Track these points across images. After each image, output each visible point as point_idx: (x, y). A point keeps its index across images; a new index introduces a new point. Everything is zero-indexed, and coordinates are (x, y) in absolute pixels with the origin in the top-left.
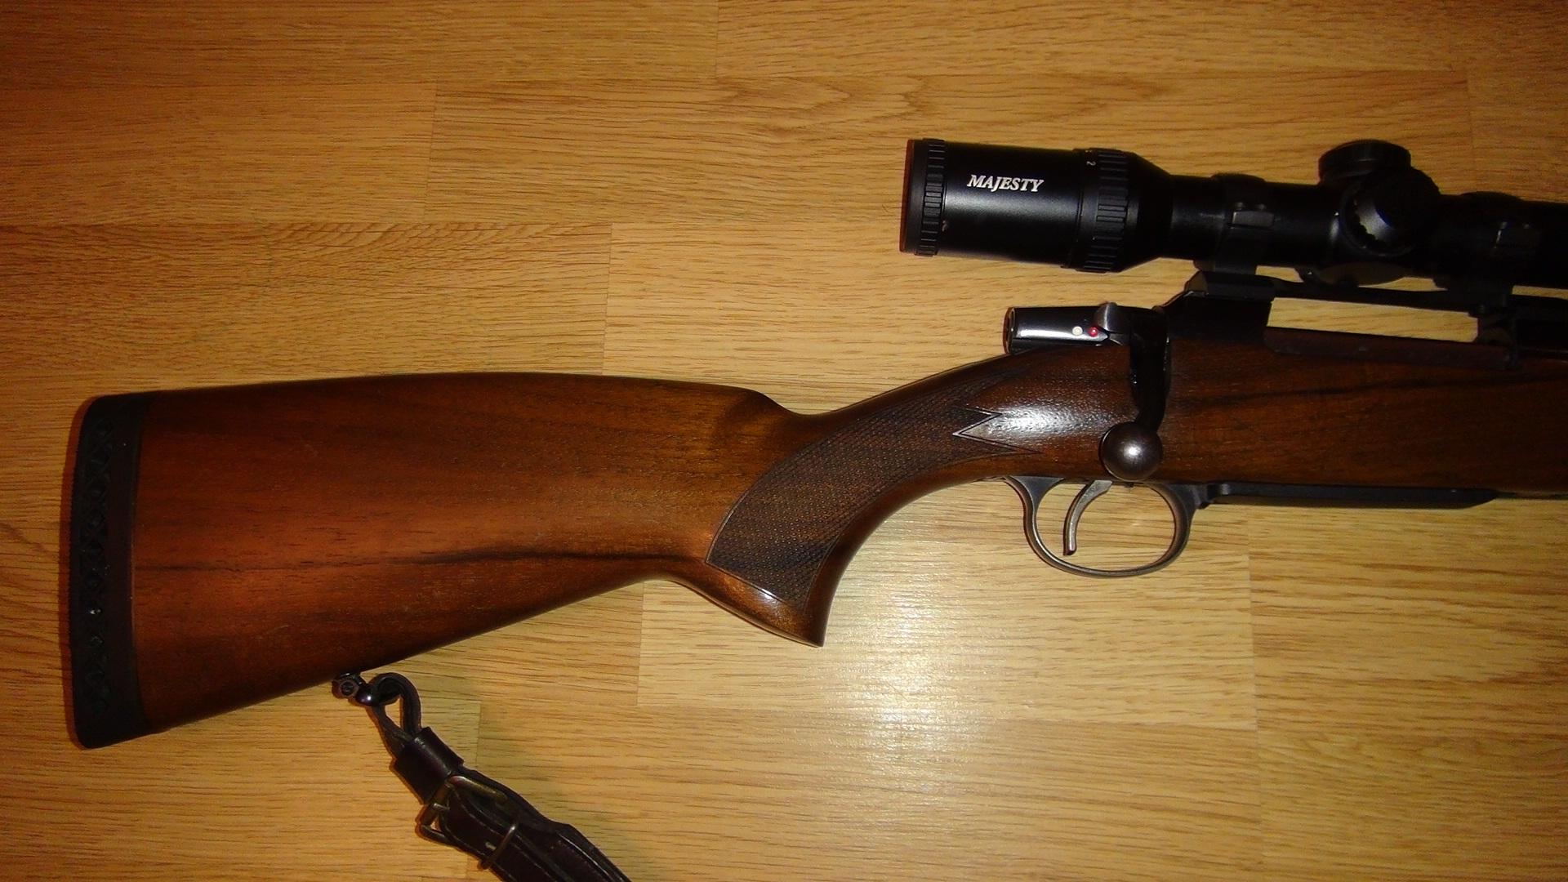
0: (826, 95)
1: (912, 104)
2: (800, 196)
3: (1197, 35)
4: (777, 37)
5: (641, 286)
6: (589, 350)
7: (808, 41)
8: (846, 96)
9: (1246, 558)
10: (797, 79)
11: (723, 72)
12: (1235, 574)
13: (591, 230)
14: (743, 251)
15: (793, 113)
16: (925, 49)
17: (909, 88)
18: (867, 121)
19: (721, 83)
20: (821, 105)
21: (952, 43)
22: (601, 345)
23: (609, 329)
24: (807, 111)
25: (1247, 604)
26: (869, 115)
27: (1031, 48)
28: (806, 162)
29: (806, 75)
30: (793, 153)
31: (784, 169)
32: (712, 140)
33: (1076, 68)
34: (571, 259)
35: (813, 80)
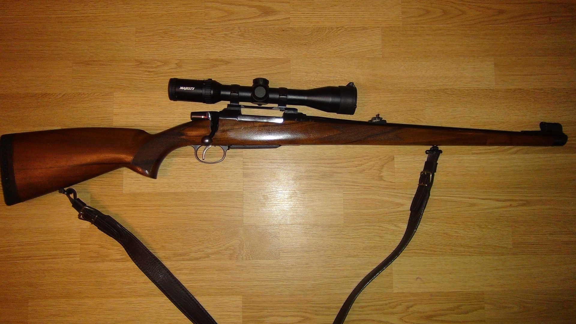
0: (159, 64)
1: (178, 66)
2: (154, 86)
3: (237, 50)
4: (149, 50)
5: (120, 106)
6: (110, 120)
7: (155, 51)
8: (163, 64)
9: (242, 159)
10: (153, 60)
11: (137, 58)
12: (240, 162)
13: (109, 94)
14: (142, 98)
15: (152, 68)
16: (180, 53)
17: (177, 62)
18: (168, 69)
19: (136, 61)
20: (158, 66)
21: (186, 52)
22: (112, 119)
23: (114, 116)
24: (155, 67)
25: (242, 167)
26: (168, 68)
27: (203, 53)
28: (155, 79)
29: (155, 59)
30: (152, 77)
31: (150, 80)
32: (135, 74)
33: (212, 57)
34: (105, 101)
35: (156, 60)
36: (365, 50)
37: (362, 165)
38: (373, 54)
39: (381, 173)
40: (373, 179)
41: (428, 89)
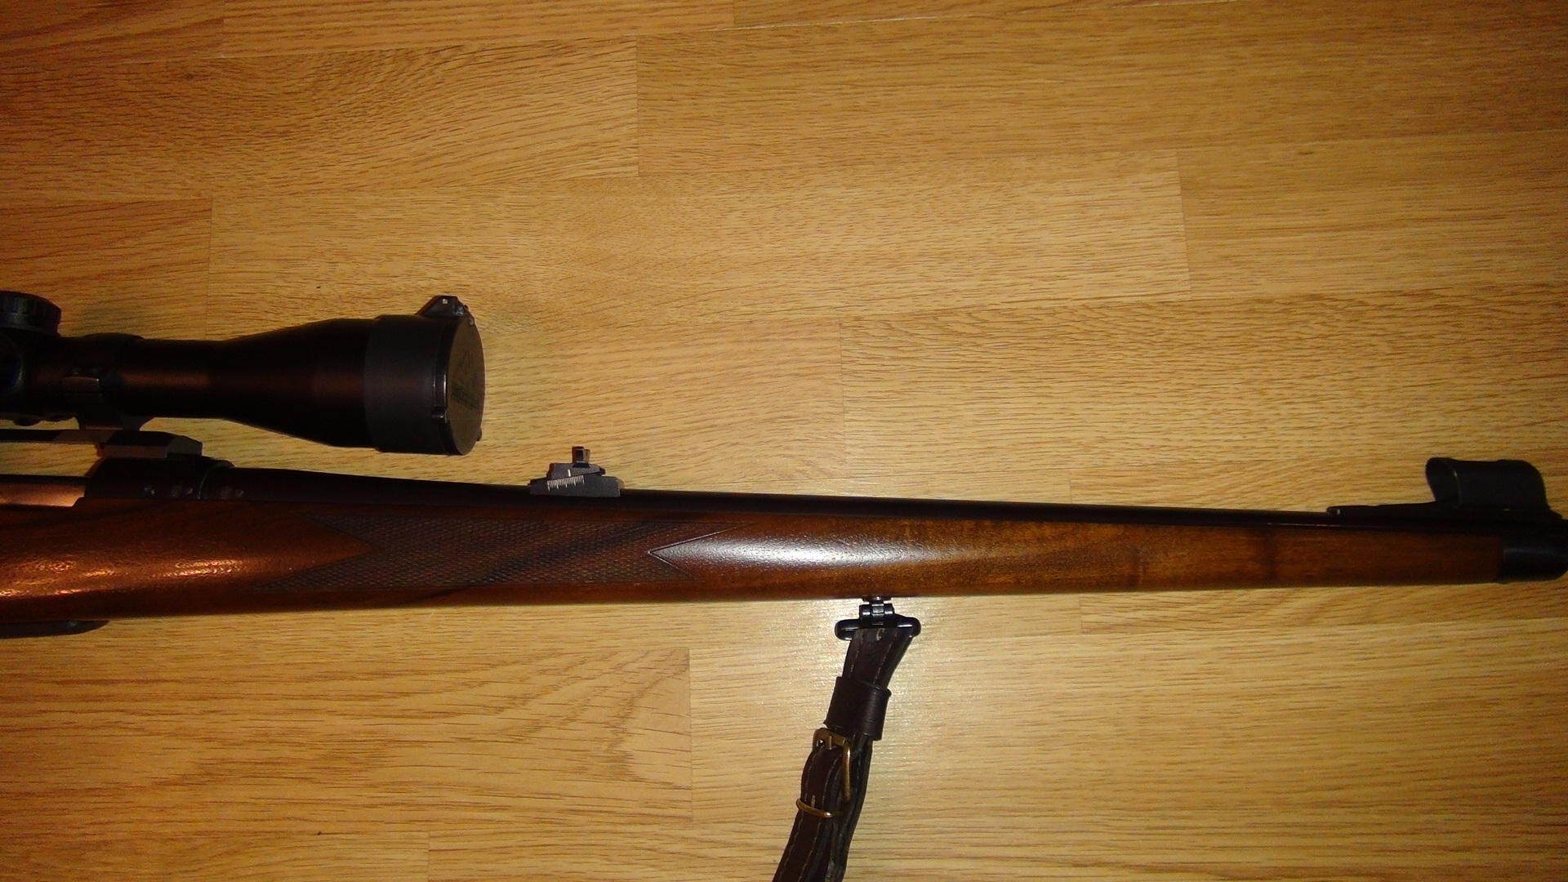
36: (560, 145)
37: (526, 698)
38: (595, 162)
39: (621, 740)
40: (581, 770)
41: (858, 312)
